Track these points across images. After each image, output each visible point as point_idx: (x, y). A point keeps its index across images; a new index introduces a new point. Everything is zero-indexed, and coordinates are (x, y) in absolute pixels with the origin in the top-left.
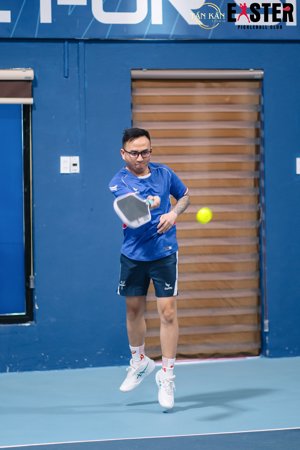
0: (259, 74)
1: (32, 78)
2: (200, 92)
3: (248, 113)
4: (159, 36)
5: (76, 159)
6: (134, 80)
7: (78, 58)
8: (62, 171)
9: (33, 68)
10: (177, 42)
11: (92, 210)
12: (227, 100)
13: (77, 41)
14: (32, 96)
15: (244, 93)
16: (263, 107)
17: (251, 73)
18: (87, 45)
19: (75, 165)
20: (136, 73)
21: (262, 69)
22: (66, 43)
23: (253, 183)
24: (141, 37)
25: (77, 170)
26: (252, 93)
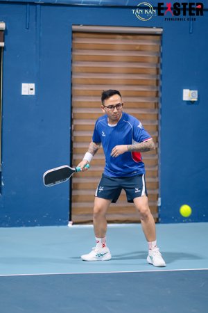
0: (160, 30)
1: (4, 29)
2: (119, 42)
3: (152, 57)
4: (92, 3)
5: (33, 86)
6: (74, 32)
7: (36, 16)
8: (23, 93)
9: (4, 22)
10: (104, 7)
11: (42, 120)
12: (137, 48)
13: (36, 4)
14: (4, 41)
15: (149, 44)
16: (162, 54)
17: (154, 30)
18: (43, 7)
19: (32, 89)
20: (75, 28)
21: (162, 28)
22: (28, 5)
23: (154, 106)
24: (80, 3)
25: (33, 93)
26: (155, 44)
